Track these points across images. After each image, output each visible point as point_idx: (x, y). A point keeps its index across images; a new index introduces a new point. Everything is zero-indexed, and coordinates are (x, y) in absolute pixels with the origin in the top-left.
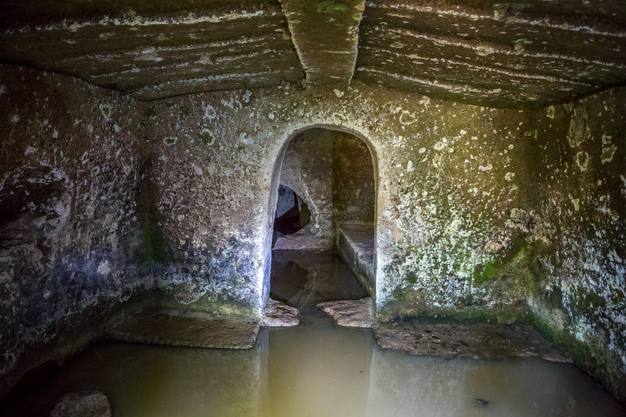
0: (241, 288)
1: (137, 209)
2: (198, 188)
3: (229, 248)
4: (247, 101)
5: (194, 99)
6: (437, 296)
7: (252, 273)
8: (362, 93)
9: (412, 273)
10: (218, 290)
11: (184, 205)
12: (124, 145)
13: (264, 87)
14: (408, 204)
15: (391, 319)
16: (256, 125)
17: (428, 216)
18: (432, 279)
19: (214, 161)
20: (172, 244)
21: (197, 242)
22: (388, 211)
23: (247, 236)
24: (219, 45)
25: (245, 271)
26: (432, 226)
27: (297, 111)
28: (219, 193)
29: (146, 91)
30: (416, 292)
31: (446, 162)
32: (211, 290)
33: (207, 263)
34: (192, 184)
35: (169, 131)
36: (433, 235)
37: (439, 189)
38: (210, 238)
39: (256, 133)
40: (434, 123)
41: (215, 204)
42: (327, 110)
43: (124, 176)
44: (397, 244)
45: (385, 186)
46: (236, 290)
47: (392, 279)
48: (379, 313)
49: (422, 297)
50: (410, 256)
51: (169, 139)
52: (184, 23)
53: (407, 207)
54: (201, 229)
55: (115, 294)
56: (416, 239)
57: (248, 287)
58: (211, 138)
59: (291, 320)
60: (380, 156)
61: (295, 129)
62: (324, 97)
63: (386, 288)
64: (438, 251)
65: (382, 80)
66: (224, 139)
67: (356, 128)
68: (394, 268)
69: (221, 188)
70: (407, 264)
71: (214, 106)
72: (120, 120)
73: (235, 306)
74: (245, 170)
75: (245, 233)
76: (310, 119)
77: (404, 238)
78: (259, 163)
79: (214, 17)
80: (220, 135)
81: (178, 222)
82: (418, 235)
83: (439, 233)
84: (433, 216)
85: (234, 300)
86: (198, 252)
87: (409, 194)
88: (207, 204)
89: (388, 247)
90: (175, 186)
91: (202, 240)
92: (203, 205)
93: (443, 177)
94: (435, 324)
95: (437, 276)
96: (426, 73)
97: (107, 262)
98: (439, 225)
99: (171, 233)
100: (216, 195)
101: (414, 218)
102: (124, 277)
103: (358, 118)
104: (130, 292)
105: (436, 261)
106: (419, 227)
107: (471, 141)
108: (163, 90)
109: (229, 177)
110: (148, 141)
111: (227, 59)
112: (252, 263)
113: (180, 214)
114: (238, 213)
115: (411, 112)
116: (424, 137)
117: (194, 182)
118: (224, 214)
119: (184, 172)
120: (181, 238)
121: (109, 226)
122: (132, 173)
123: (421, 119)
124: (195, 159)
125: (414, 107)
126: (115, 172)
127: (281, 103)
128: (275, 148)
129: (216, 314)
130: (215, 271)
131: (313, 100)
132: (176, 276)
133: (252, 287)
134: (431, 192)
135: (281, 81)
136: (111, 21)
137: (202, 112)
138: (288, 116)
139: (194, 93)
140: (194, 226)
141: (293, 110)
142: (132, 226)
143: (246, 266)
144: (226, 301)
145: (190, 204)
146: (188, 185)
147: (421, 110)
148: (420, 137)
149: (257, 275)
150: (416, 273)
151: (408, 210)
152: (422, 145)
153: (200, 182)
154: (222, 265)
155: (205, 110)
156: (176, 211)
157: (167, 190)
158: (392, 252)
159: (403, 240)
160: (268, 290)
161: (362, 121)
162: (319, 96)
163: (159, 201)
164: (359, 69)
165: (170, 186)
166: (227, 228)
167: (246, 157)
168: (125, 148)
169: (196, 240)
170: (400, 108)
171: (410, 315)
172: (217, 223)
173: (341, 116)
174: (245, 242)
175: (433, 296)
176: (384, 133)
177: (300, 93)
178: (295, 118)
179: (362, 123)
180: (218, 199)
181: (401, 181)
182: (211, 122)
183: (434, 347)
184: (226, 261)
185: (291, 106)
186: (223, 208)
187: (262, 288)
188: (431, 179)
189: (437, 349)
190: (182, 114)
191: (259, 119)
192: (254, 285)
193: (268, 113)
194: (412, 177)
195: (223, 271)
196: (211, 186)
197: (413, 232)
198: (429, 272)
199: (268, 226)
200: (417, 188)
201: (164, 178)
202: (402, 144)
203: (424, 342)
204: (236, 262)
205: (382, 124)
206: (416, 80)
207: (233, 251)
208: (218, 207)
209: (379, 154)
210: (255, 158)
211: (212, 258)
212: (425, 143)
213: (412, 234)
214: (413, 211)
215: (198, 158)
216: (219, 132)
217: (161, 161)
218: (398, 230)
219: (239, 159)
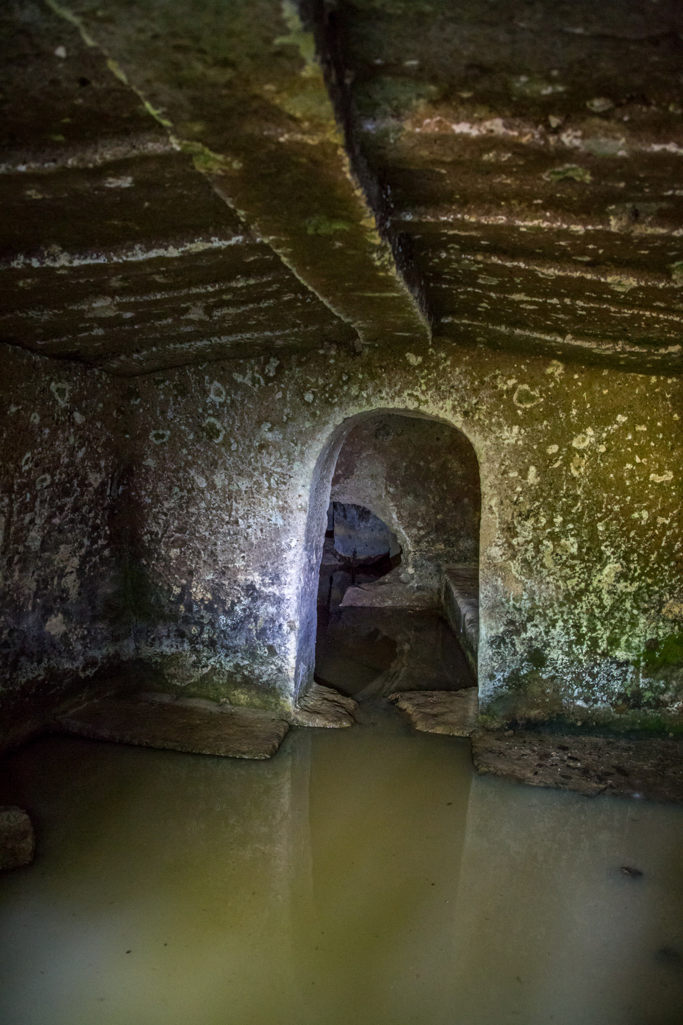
0: (262, 664)
1: (109, 538)
2: (199, 509)
3: (246, 601)
4: (271, 375)
5: (194, 373)
6: (581, 690)
7: (279, 642)
8: (451, 358)
9: (537, 650)
10: (229, 666)
11: (180, 533)
12: (90, 442)
13: (297, 352)
14: (530, 537)
15: (503, 725)
16: (286, 411)
17: (564, 558)
18: (572, 662)
19: (222, 467)
20: (161, 592)
21: (198, 591)
22: (497, 548)
23: (273, 584)
24: (203, 291)
25: (268, 639)
26: (570, 573)
27: (349, 388)
28: (230, 516)
29: (122, 361)
30: (545, 681)
31: (593, 469)
32: (218, 666)
33: (212, 624)
34: (190, 501)
35: (157, 422)
36: (573, 588)
37: (583, 513)
38: (217, 584)
39: (286, 423)
40: (571, 404)
41: (224, 533)
42: (395, 385)
43: (91, 489)
44: (512, 603)
45: (491, 507)
46: (255, 666)
47: (504, 660)
48: (482, 713)
49: (556, 691)
50: (534, 622)
51: (158, 434)
52: (129, 259)
53: (528, 542)
54: (203, 571)
55: (72, 665)
56: (544, 594)
57: (273, 663)
58: (219, 431)
59: (340, 719)
60: (481, 460)
61: (346, 416)
62: (390, 366)
63: (495, 673)
64: (582, 615)
65: (482, 336)
66: (238, 434)
67: (442, 415)
68: (507, 641)
69: (234, 508)
70: (529, 634)
71: (223, 385)
72: (84, 405)
73: (253, 692)
74: (268, 480)
75: (270, 579)
76: (368, 400)
77: (524, 593)
78: (289, 470)
79: (171, 248)
80: (232, 426)
81: (171, 559)
82: (548, 588)
83: (583, 585)
84: (573, 557)
85: (252, 683)
86: (199, 606)
87: (532, 521)
88: (214, 533)
89: (497, 606)
90: (166, 505)
91: (205, 588)
92: (207, 533)
93: (588, 493)
94: (578, 736)
95: (581, 657)
96: (548, 323)
97: (60, 616)
98: (583, 573)
99: (160, 575)
100: (227, 518)
101: (541, 560)
102: (88, 641)
103: (445, 398)
104: (97, 663)
105: (578, 631)
106: (548, 575)
107: (635, 434)
108: (148, 360)
109: (246, 492)
110: (127, 436)
111: (228, 311)
112: (280, 626)
113: (174, 547)
114: (259, 547)
115: (532, 387)
116: (555, 426)
117: (194, 498)
118: (239, 548)
119: (178, 484)
120: (175, 584)
121: (66, 563)
122: (103, 484)
123: (549, 399)
124: (194, 463)
125: (537, 378)
126: (75, 482)
127: (323, 376)
128: (314, 447)
129: (225, 702)
130: (224, 636)
131: (373, 370)
132: (166, 642)
133: (280, 662)
134: (568, 518)
135: (322, 342)
136: (28, 261)
137: (205, 393)
138: (335, 395)
139: (193, 364)
140: (193, 566)
141: (341, 387)
142: (102, 564)
143: (270, 630)
144: (239, 683)
145: (188, 532)
146: (184, 503)
147: (549, 383)
148: (549, 428)
149: (287, 646)
150: (545, 650)
151: (531, 546)
152: (553, 440)
153: (203, 499)
154: (234, 628)
155: (210, 389)
156: (168, 542)
157: (154, 510)
158: (503, 615)
159: (522, 596)
160: (309, 668)
161: (451, 403)
162: (383, 364)
163: (143, 528)
164: (442, 320)
165: (159, 505)
166: (242, 570)
167: (271, 461)
168: (92, 448)
169: (197, 588)
170: (514, 381)
171: (535, 719)
172: (227, 562)
173: (417, 396)
174: (270, 592)
175: (574, 691)
176: (487, 422)
177: (353, 360)
178: (344, 399)
179: (451, 406)
180: (229, 526)
181: (517, 500)
182: (218, 407)
183: (568, 774)
184: (241, 621)
185: (338, 381)
186: (237, 540)
187: (294, 666)
188: (568, 496)
189: (572, 778)
190: (176, 396)
191: (291, 401)
192: (283, 661)
193: (304, 392)
194: (536, 493)
195: (236, 637)
196: (219, 506)
197: (538, 584)
198: (567, 649)
199: (307, 568)
200: (545, 511)
201: (150, 492)
202: (518, 440)
203: (552, 765)
204: (256, 624)
205: (485, 407)
206: (536, 335)
207: (252, 606)
208: (228, 538)
209: (481, 455)
210: (285, 462)
211: (219, 616)
212: (557, 437)
213: (536, 586)
214: (539, 549)
215: (199, 462)
216: (231, 423)
217: (146, 466)
218: (514, 580)
219: (260, 464)
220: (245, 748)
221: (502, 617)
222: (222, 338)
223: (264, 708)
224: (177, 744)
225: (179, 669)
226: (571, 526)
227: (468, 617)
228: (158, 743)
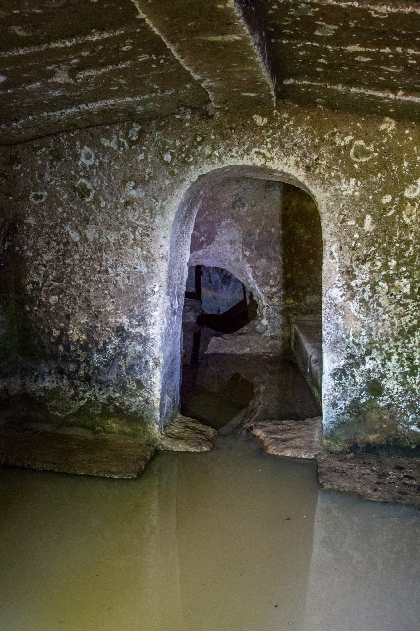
0: (131, 396)
2: (74, 260)
3: (116, 341)
4: (134, 138)
5: (67, 139)
6: (414, 416)
7: (146, 377)
8: (293, 118)
9: (375, 381)
10: (102, 399)
11: (58, 282)
13: (157, 117)
14: (368, 279)
15: (345, 449)
16: (148, 171)
17: (398, 297)
18: (407, 391)
19: (93, 222)
20: (43, 334)
21: (75, 333)
22: (338, 290)
23: (139, 325)
25: (136, 374)
26: (403, 311)
27: (203, 149)
28: (101, 265)
29: (4, 130)
30: (382, 409)
32: (93, 399)
33: (87, 361)
34: (66, 254)
35: (36, 185)
36: (406, 324)
37: (415, 256)
38: (91, 327)
39: (148, 181)
40: (402, 157)
41: (96, 281)
42: (244, 145)
44: (351, 338)
45: (332, 252)
46: (125, 398)
47: (344, 390)
48: (326, 438)
49: (392, 417)
50: (372, 356)
51: (37, 195)
53: (365, 284)
54: (79, 315)
56: (380, 331)
57: (141, 395)
58: (89, 191)
59: (200, 444)
60: (322, 209)
61: (200, 174)
62: (239, 128)
63: (337, 402)
64: (415, 349)
65: (321, 97)
66: (106, 192)
67: (286, 170)
68: (348, 373)
69: (104, 258)
70: (367, 367)
71: (92, 149)
73: (124, 421)
74: (134, 233)
75: (137, 321)
76: (220, 158)
77: (362, 330)
78: (152, 223)
80: (101, 186)
81: (51, 305)
82: (383, 325)
83: (415, 322)
84: (406, 296)
85: (123, 413)
86: (76, 346)
87: (369, 264)
88: (87, 281)
89: (338, 342)
90: (46, 257)
91: (81, 330)
92: (81, 282)
94: (412, 458)
95: (414, 386)
96: (381, 78)
98: (416, 311)
99: (41, 320)
100: (98, 268)
101: (377, 300)
103: (289, 155)
105: (412, 363)
106: (384, 313)
108: (26, 128)
109: (114, 244)
110: (11, 198)
111: (90, 73)
112: (147, 362)
113: (53, 295)
114: (127, 293)
115: (367, 142)
116: (388, 178)
117: (69, 251)
118: (109, 294)
119: (56, 238)
120: (55, 327)
123: (383, 153)
124: (69, 220)
125: (371, 134)
127: (180, 138)
128: (173, 202)
129: (100, 431)
130: (98, 372)
131: (224, 132)
132: (48, 378)
133: (146, 394)
134: (401, 261)
135: (179, 108)
137: (77, 157)
138: (190, 155)
139: (66, 131)
140: (70, 311)
141: (196, 148)
143: (138, 366)
144: (112, 413)
145: (65, 281)
146: (61, 255)
147: (382, 139)
148: (383, 180)
149: (152, 379)
150: (381, 381)
151: (368, 288)
152: (386, 191)
153: (77, 252)
154: (106, 365)
155: (81, 153)
156: (47, 291)
157: (35, 262)
158: (344, 349)
159: (361, 332)
160: (174, 401)
161: (294, 158)
162: (232, 126)
163: (26, 278)
164: (285, 82)
165: (39, 257)
166: (112, 314)
167: (135, 216)
169: (73, 330)
170: (350, 138)
171: (374, 443)
172: (99, 307)
173: (263, 153)
174: (137, 333)
175: (408, 417)
176: (327, 176)
177: (206, 123)
178: (199, 158)
179: (294, 162)
180: (100, 275)
181: (355, 246)
182: (88, 169)
183: (404, 491)
184: (112, 359)
185: (193, 142)
186: (107, 287)
187: (159, 397)
188: (401, 242)
189: (407, 494)
190: (52, 161)
191: (152, 162)
192: (149, 393)
193: (163, 153)
194: (372, 239)
195: (108, 373)
196: (91, 257)
197: (375, 321)
198: (402, 380)
199: (170, 311)
200: (381, 256)
201: (32, 247)
202: (355, 191)
203: (390, 483)
204: (125, 361)
205: (325, 162)
206: (370, 92)
207: (121, 346)
208: (100, 286)
209: (321, 206)
210: (148, 216)
211: (93, 354)
212: (391, 188)
213: (373, 323)
214: (375, 290)
215: (73, 219)
216: (100, 183)
217: (28, 224)
218: (354, 318)
219: (126, 219)
220: (114, 469)
221: (343, 351)
222: (89, 104)
223: (134, 435)
224: (55, 466)
225: (60, 401)
226: (404, 269)
227: (314, 358)
228: (39, 466)
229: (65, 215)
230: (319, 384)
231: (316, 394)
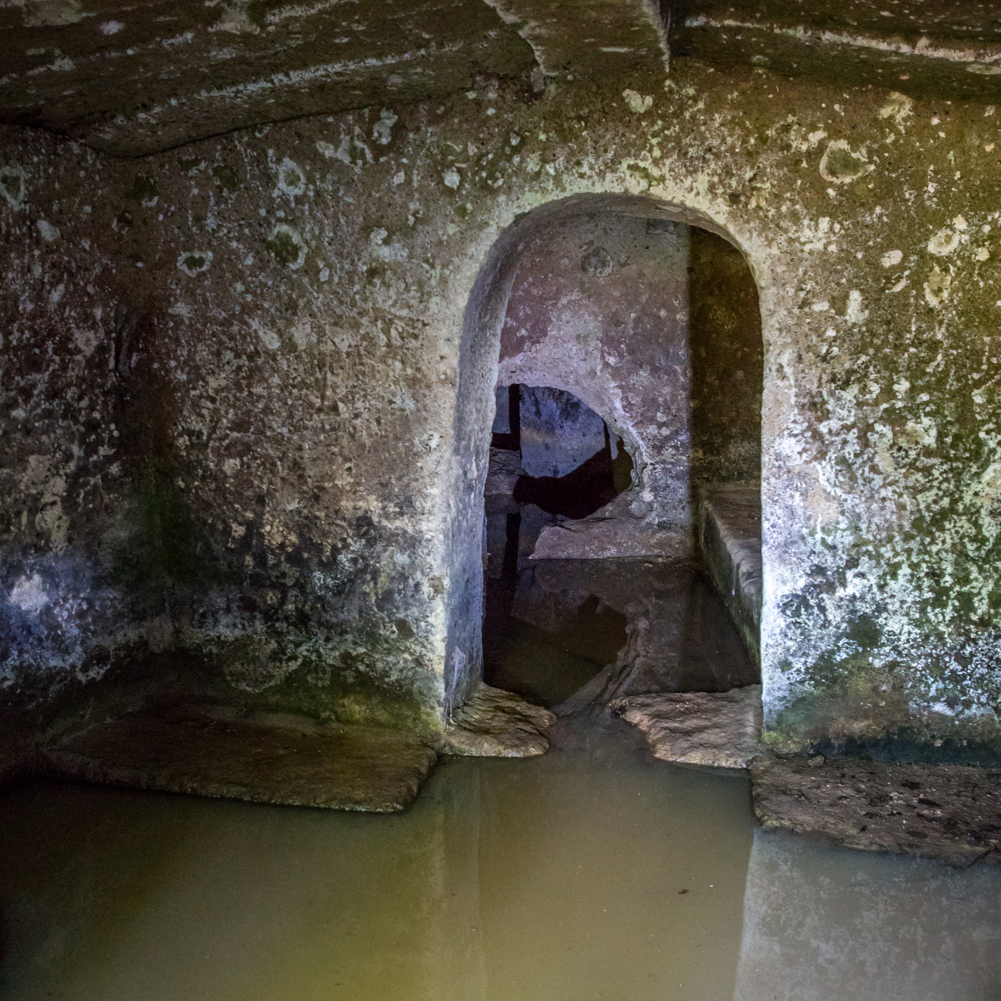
0: (389, 652)
1: (122, 446)
2: (269, 387)
3: (356, 545)
4: (384, 141)
5: (248, 145)
6: (941, 685)
7: (416, 614)
8: (705, 95)
9: (865, 617)
10: (332, 657)
11: (239, 432)
13: (429, 97)
14: (852, 419)
15: (805, 748)
16: (412, 206)
17: (913, 454)
18: (927, 637)
19: (306, 312)
20: (212, 534)
21: (275, 530)
22: (793, 440)
23: (402, 514)
25: (398, 608)
26: (923, 480)
27: (522, 161)
28: (323, 398)
29: (120, 128)
30: (879, 671)
31: (965, 292)
32: (314, 657)
33: (301, 586)
34: (254, 374)
35: (190, 237)
36: (928, 508)
37: (946, 372)
38: (307, 518)
39: (414, 228)
40: (926, 173)
41: (315, 429)
42: (606, 151)
43: (79, 357)
44: (819, 535)
45: (781, 366)
46: (377, 656)
47: (805, 634)
48: (769, 729)
49: (898, 687)
50: (860, 569)
51: (192, 258)
53: (848, 428)
54: (282, 496)
55: (64, 661)
56: (876, 520)
57: (407, 650)
58: (296, 249)
59: (524, 742)
60: (763, 279)
61: (518, 211)
62: (596, 116)
63: (790, 659)
64: (943, 555)
65: (761, 52)
66: (330, 251)
67: (691, 201)
68: (812, 602)
69: (329, 383)
70: (850, 590)
71: (301, 163)
72: (55, 208)
73: (375, 701)
74: (387, 332)
75: (396, 505)
76: (557, 180)
77: (841, 518)
78: (423, 312)
80: (319, 238)
81: (226, 476)
82: (882, 508)
83: (946, 502)
84: (928, 452)
85: (373, 685)
86: (277, 556)
87: (854, 389)
88: (296, 428)
89: (793, 543)
90: (213, 383)
91: (286, 525)
92: (285, 430)
93: (956, 337)
94: (935, 765)
95: (942, 628)
97: (37, 578)
98: (947, 480)
99: (208, 506)
100: (318, 402)
101: (871, 459)
102: (90, 619)
103: (695, 171)
104: (107, 657)
105: (938, 583)
106: (884, 486)
108: (165, 124)
109: (348, 354)
110: (140, 265)
112: (417, 586)
113: (230, 456)
114: (376, 451)
115: (855, 144)
116: (896, 216)
117: (259, 369)
118: (341, 454)
119: (232, 344)
120: (235, 520)
121: (41, 487)
122: (101, 349)
123: (886, 165)
124: (257, 307)
125: (862, 128)
126: (50, 346)
127: (477, 139)
128: (464, 268)
129: (329, 719)
130: (323, 606)
131: (566, 126)
132: (224, 620)
133: (418, 649)
134: (920, 383)
135: (473, 77)
137: (269, 180)
138: (498, 175)
139: (246, 128)
140: (265, 487)
141: (509, 159)
142: (109, 490)
143: (400, 593)
144: (352, 685)
145: (252, 429)
146: (244, 378)
147: (884, 136)
148: (885, 219)
149: (429, 619)
150: (877, 617)
151: (852, 436)
152: (891, 241)
153: (275, 371)
154: (338, 592)
155: (277, 174)
156: (219, 448)
157: (193, 393)
158: (804, 557)
159: (838, 523)
160: (471, 659)
161: (707, 178)
162: (582, 113)
163: (175, 424)
164: (688, 23)
165: (201, 383)
166: (348, 492)
167: (390, 297)
168: (76, 285)
169: (272, 526)
170: (820, 135)
171: (861, 737)
172: (322, 478)
173: (645, 169)
174: (396, 529)
175: (929, 687)
176: (772, 212)
177: (529, 107)
178: (514, 179)
179: (706, 185)
180: (322, 416)
181: (828, 352)
182: (293, 205)
183: (920, 829)
184: (350, 580)
185: (503, 148)
186: (336, 440)
187: (443, 654)
188: (920, 344)
189: (926, 836)
190: (220, 189)
191: (420, 190)
192: (424, 646)
193: (443, 171)
194: (862, 339)
195: (342, 607)
196: (303, 381)
197: (866, 501)
198: (917, 616)
199: (461, 485)
200: (879, 372)
201: (185, 362)
202: (829, 243)
203: (892, 814)
204: (376, 584)
205: (768, 185)
206: (862, 42)
207: (367, 554)
208: (322, 437)
209: (761, 273)
210: (414, 298)
211: (312, 572)
212: (900, 236)
213: (863, 505)
214: (868, 440)
215: (266, 305)
216: (317, 232)
217: (175, 316)
218: (824, 495)
219: (371, 304)
220: (360, 795)
221: (803, 561)
222: (291, 73)
223: (395, 726)
224: (245, 790)
225: (249, 664)
226: (925, 397)
227: (744, 568)
228: (213, 789)
229: (249, 298)
230: (756, 622)
231: (749, 639)
